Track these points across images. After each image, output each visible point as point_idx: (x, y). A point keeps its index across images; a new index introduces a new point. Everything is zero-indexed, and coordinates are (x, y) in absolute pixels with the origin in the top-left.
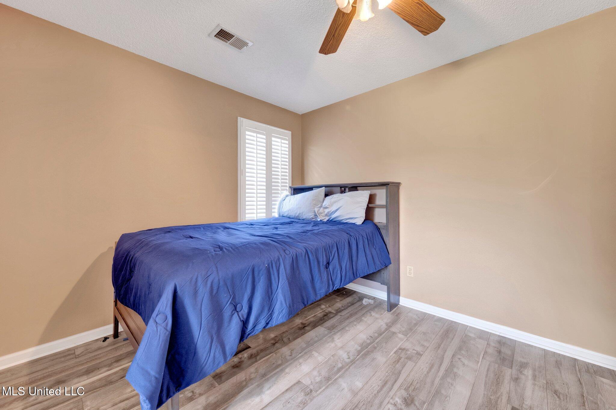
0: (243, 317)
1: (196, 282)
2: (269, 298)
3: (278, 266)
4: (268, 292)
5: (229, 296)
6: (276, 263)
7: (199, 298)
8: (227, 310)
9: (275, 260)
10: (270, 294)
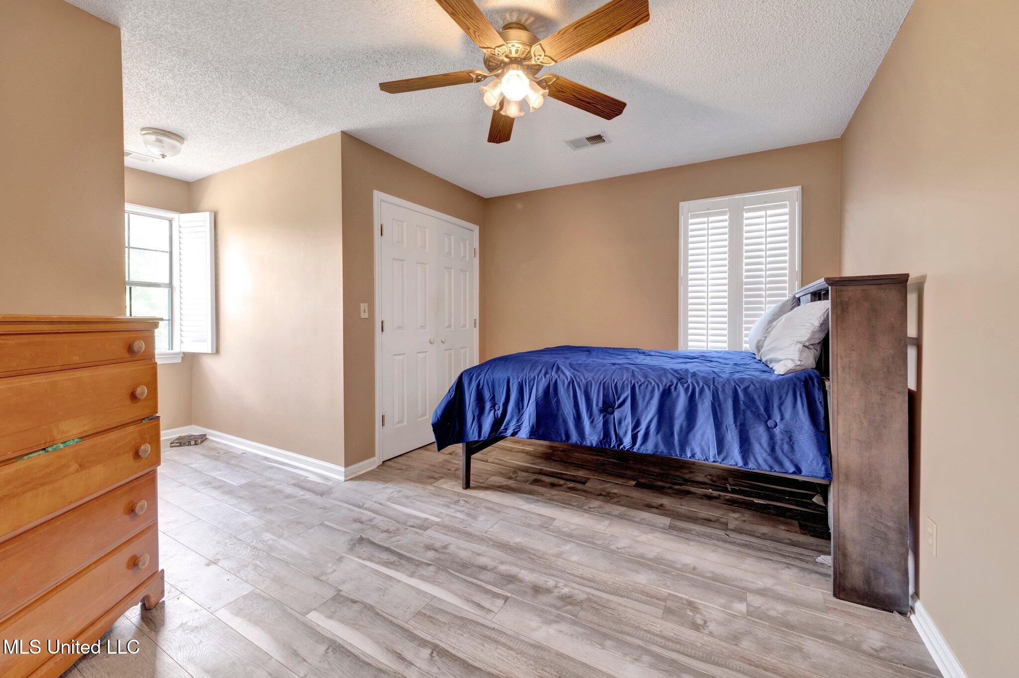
0: (497, 416)
1: (472, 376)
2: (519, 411)
3: (532, 385)
4: (518, 404)
5: (489, 395)
6: (530, 382)
7: (471, 387)
8: (488, 405)
9: (530, 379)
10: (521, 408)
